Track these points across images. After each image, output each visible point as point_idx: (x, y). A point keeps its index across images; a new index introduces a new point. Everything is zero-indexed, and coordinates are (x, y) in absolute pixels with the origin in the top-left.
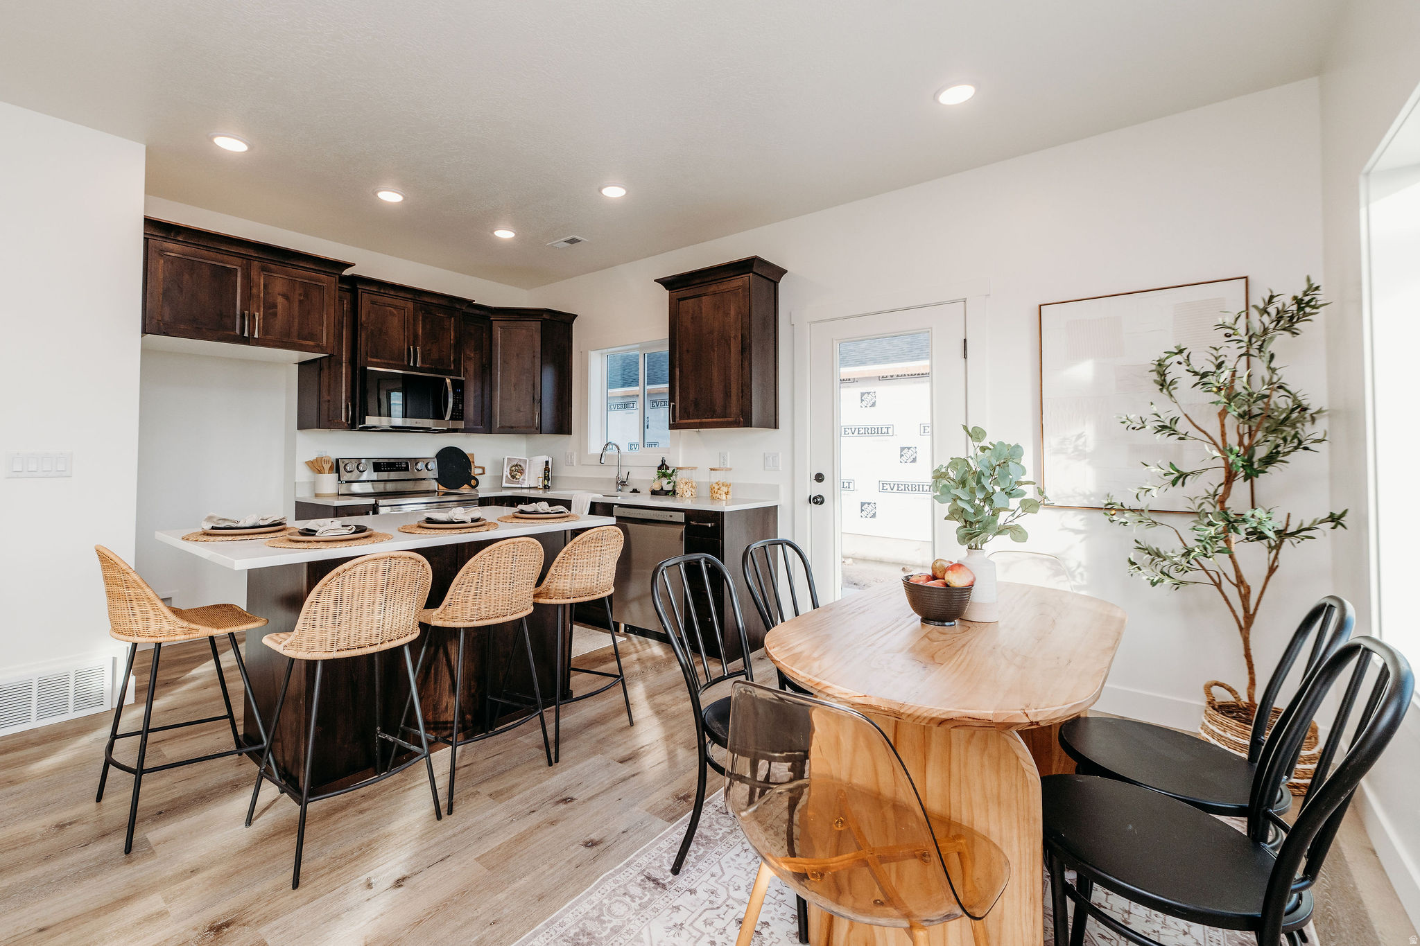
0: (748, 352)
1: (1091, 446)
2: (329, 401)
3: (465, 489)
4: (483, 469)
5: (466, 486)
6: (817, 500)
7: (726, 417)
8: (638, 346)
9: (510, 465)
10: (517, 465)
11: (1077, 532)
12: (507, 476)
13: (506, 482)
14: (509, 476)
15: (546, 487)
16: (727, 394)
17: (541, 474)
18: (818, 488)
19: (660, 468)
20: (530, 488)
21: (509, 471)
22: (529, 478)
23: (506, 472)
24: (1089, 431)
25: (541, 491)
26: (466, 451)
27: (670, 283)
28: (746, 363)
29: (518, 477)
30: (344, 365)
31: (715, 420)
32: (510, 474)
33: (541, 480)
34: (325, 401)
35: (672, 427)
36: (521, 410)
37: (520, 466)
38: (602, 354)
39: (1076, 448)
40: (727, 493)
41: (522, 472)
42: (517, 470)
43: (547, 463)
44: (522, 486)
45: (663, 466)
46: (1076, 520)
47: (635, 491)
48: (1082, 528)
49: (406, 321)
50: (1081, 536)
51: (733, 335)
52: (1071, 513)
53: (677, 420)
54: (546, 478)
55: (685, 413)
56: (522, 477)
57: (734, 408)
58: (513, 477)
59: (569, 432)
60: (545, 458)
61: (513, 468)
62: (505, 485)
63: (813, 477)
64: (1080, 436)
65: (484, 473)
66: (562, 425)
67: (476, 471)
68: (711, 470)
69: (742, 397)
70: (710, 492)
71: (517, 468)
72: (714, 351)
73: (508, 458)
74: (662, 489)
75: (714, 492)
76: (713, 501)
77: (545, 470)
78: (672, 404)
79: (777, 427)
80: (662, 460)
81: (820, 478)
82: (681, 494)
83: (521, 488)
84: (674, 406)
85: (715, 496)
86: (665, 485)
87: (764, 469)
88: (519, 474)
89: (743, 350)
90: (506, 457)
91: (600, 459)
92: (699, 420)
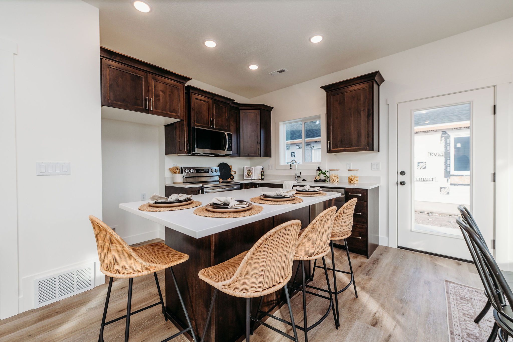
0: (371, 116)
2: (179, 142)
3: (229, 180)
4: (235, 172)
5: (229, 179)
6: (402, 183)
7: (358, 147)
8: (301, 119)
9: (246, 171)
10: (249, 170)
12: (246, 175)
13: (246, 177)
14: (247, 175)
15: (262, 179)
16: (359, 136)
17: (260, 174)
18: (402, 178)
19: (317, 170)
20: (255, 179)
22: (254, 175)
23: (245, 173)
25: (260, 181)
26: (229, 165)
27: (327, 88)
28: (371, 122)
31: (352, 148)
32: (247, 174)
33: (260, 176)
35: (328, 152)
36: (252, 147)
37: (251, 170)
38: (284, 124)
40: (357, 181)
41: (252, 173)
42: (250, 172)
43: (262, 169)
45: (319, 169)
47: (304, 180)
49: (209, 108)
51: (362, 109)
53: (331, 149)
54: (262, 175)
55: (335, 146)
56: (252, 175)
57: (363, 141)
58: (248, 175)
59: (270, 156)
60: (261, 167)
61: (248, 171)
62: (245, 178)
63: (399, 173)
65: (235, 173)
66: (268, 154)
67: (233, 173)
68: (349, 170)
69: (368, 137)
70: (349, 180)
71: (250, 171)
72: (351, 117)
73: (246, 167)
74: (320, 179)
75: (352, 180)
76: (350, 184)
77: (262, 172)
78: (329, 142)
79: (379, 151)
80: (319, 167)
81: (403, 173)
82: (332, 181)
83: (252, 179)
84: (330, 143)
85: (352, 182)
86: (322, 177)
87: (371, 170)
88: (251, 174)
89: (369, 115)
90: (245, 167)
91: (290, 167)
92: (343, 149)
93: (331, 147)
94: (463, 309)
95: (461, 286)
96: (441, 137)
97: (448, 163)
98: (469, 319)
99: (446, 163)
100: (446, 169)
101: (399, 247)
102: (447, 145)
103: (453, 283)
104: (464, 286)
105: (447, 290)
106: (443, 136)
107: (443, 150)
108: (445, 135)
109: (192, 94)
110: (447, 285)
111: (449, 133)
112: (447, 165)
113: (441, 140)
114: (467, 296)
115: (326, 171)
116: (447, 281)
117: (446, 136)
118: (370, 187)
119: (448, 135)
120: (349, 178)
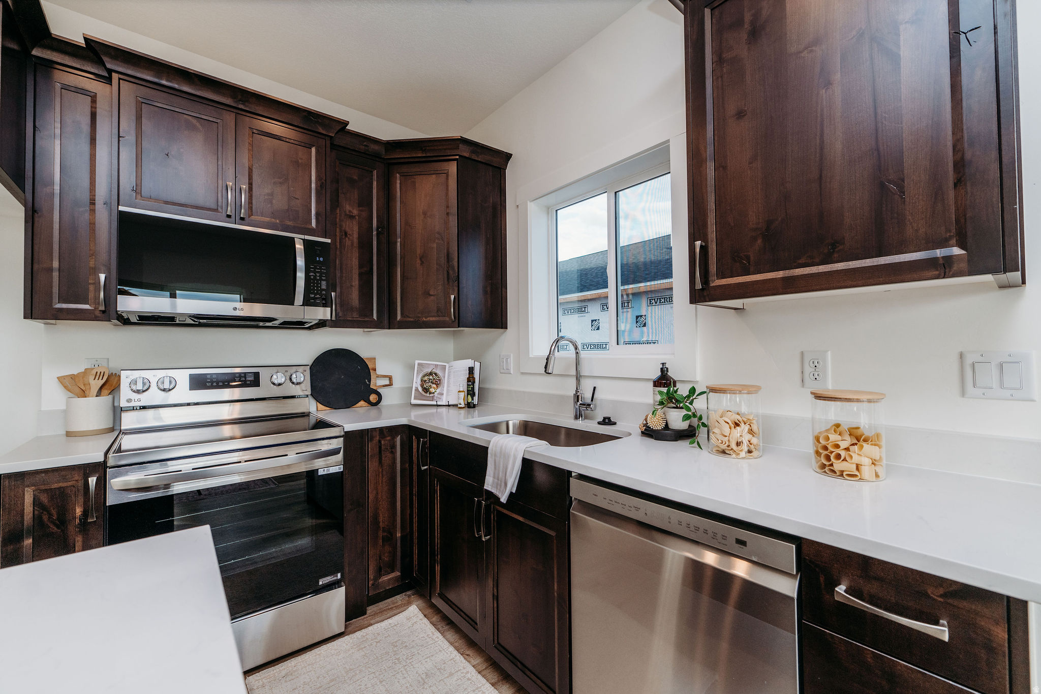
4: (390, 378)
5: (362, 403)
9: (420, 376)
10: (431, 374)
12: (417, 390)
14: (420, 389)
17: (463, 386)
19: (657, 383)
20: (449, 406)
21: (419, 382)
22: (448, 391)
23: (417, 383)
25: (464, 411)
26: (364, 354)
29: (432, 390)
32: (422, 386)
33: (462, 395)
35: (696, 298)
36: (432, 293)
37: (436, 374)
41: (438, 383)
42: (432, 380)
43: (471, 370)
44: (439, 403)
45: (664, 380)
47: (607, 421)
54: (471, 393)
55: (738, 262)
56: (438, 391)
58: (426, 390)
59: (504, 326)
60: (469, 363)
61: (426, 378)
62: (414, 401)
65: (391, 384)
66: (494, 315)
67: (377, 383)
68: (818, 397)
70: (818, 453)
71: (431, 377)
73: (419, 364)
74: (667, 426)
75: (838, 457)
77: (469, 380)
78: (698, 243)
80: (662, 369)
82: (724, 447)
83: (438, 406)
84: (704, 249)
85: (838, 466)
86: (677, 420)
88: (434, 386)
90: (417, 362)
91: (546, 367)
92: (780, 274)
93: (713, 268)
115: (693, 391)
120: (817, 439)
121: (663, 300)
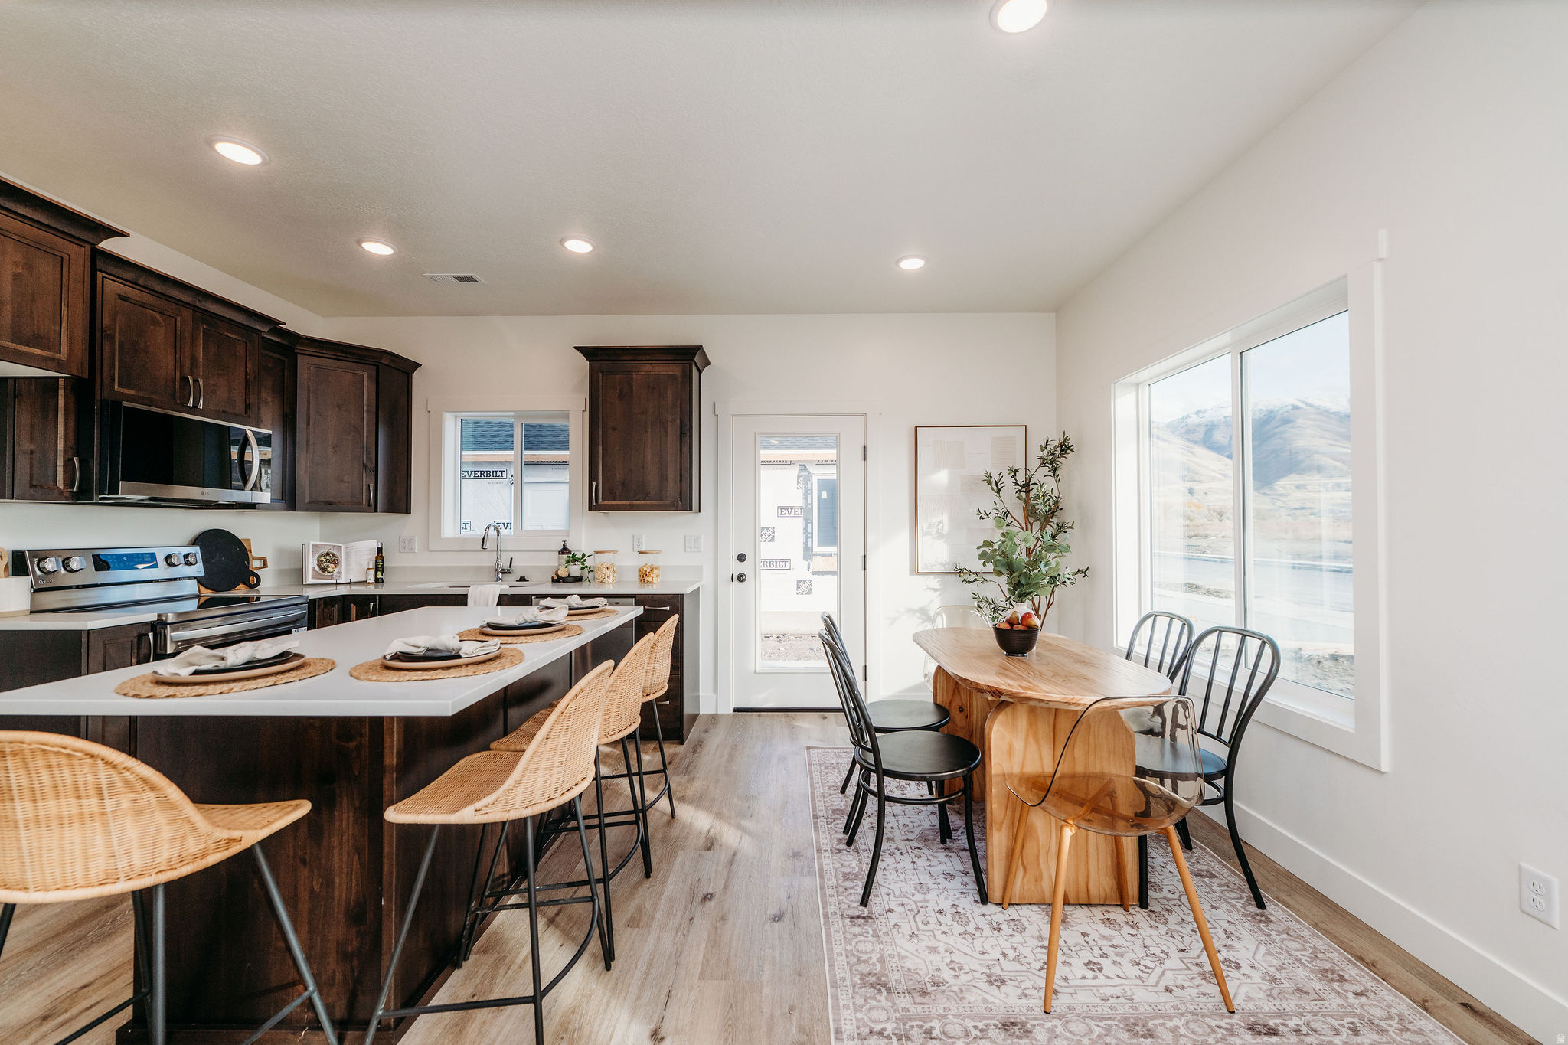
0: (687, 439)
1: (946, 530)
2: (32, 452)
3: (240, 591)
4: (265, 560)
5: (241, 586)
6: (741, 578)
7: (661, 500)
8: (513, 413)
9: (316, 557)
10: (328, 554)
11: (935, 590)
12: (314, 569)
13: (312, 578)
14: (317, 569)
15: (377, 581)
16: (663, 477)
17: (372, 565)
18: (740, 568)
19: (562, 552)
20: (349, 583)
21: (316, 562)
22: (348, 569)
23: (311, 563)
24: (945, 518)
25: (372, 587)
26: (240, 536)
27: (589, 353)
28: (686, 449)
29: (330, 569)
30: (61, 392)
31: (648, 502)
32: (319, 566)
33: (372, 572)
34: (24, 452)
35: (591, 508)
36: (345, 480)
37: (333, 554)
38: (456, 417)
39: (937, 532)
40: (658, 576)
41: (336, 563)
42: (328, 561)
43: (380, 550)
44: (338, 582)
45: (564, 550)
46: (934, 582)
47: (522, 579)
48: (938, 587)
49: (178, 337)
50: (938, 593)
52: (932, 577)
53: (600, 500)
54: (380, 568)
55: (610, 494)
56: (336, 570)
57: (672, 490)
58: (324, 570)
59: (408, 511)
60: (375, 544)
61: (323, 558)
62: (310, 581)
63: (735, 557)
64: (940, 523)
65: (265, 566)
66: (399, 501)
67: (255, 564)
68: (640, 553)
69: (681, 481)
70: (640, 576)
71: (328, 557)
72: (647, 432)
73: (314, 545)
74: (569, 576)
75: (646, 576)
76: (643, 585)
77: (377, 559)
78: (594, 484)
79: (700, 511)
80: (564, 545)
81: (742, 558)
82: (602, 579)
83: (337, 584)
84: (597, 486)
85: (646, 579)
86: (575, 570)
87: (685, 551)
88: (333, 565)
89: (682, 435)
90: (312, 543)
91: (483, 544)
92: (628, 502)
93: (600, 495)
94: (828, 782)
95: (826, 750)
96: (799, 477)
97: (810, 531)
98: (834, 792)
99: (806, 529)
100: (806, 543)
101: (736, 710)
102: (808, 493)
103: (817, 748)
104: (831, 748)
105: (809, 760)
106: (802, 474)
107: (800, 502)
108: (804, 474)
109: (103, 277)
110: (809, 753)
111: (812, 469)
112: (808, 535)
113: (798, 482)
114: (833, 762)
115: (584, 555)
116: (808, 748)
117: (806, 475)
118: (687, 590)
119: (810, 473)
120: (639, 570)
121: (479, 474)
